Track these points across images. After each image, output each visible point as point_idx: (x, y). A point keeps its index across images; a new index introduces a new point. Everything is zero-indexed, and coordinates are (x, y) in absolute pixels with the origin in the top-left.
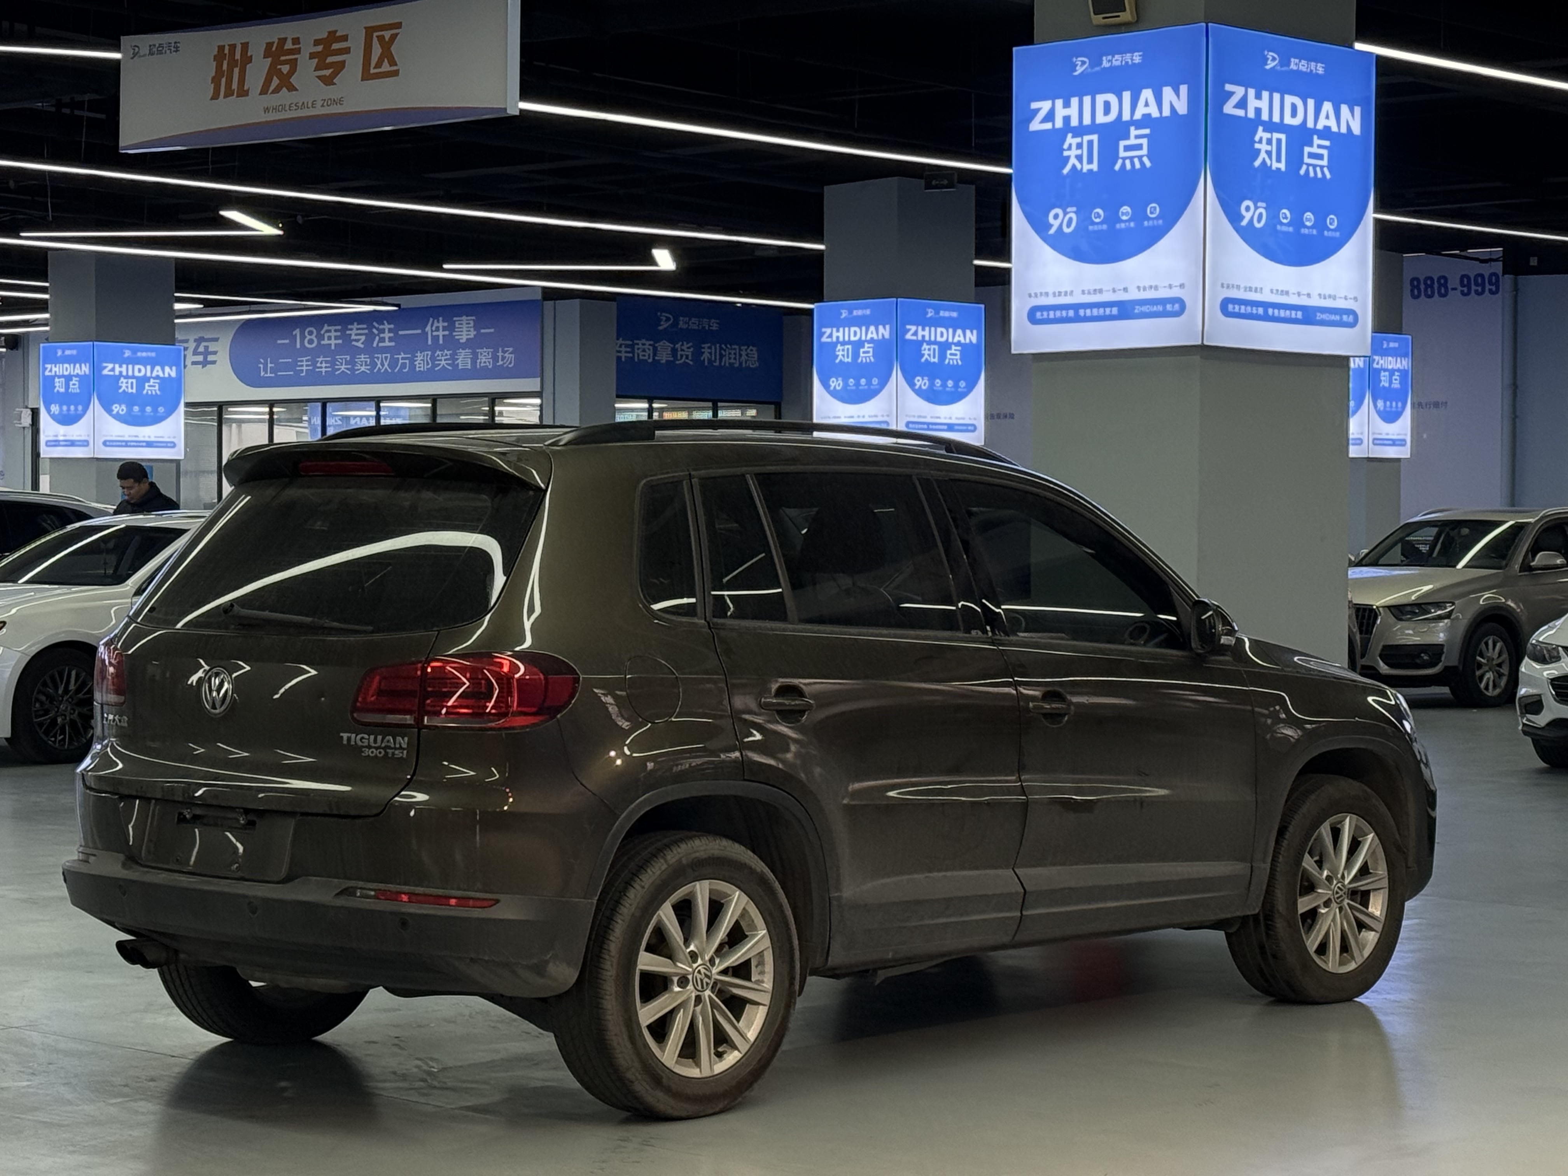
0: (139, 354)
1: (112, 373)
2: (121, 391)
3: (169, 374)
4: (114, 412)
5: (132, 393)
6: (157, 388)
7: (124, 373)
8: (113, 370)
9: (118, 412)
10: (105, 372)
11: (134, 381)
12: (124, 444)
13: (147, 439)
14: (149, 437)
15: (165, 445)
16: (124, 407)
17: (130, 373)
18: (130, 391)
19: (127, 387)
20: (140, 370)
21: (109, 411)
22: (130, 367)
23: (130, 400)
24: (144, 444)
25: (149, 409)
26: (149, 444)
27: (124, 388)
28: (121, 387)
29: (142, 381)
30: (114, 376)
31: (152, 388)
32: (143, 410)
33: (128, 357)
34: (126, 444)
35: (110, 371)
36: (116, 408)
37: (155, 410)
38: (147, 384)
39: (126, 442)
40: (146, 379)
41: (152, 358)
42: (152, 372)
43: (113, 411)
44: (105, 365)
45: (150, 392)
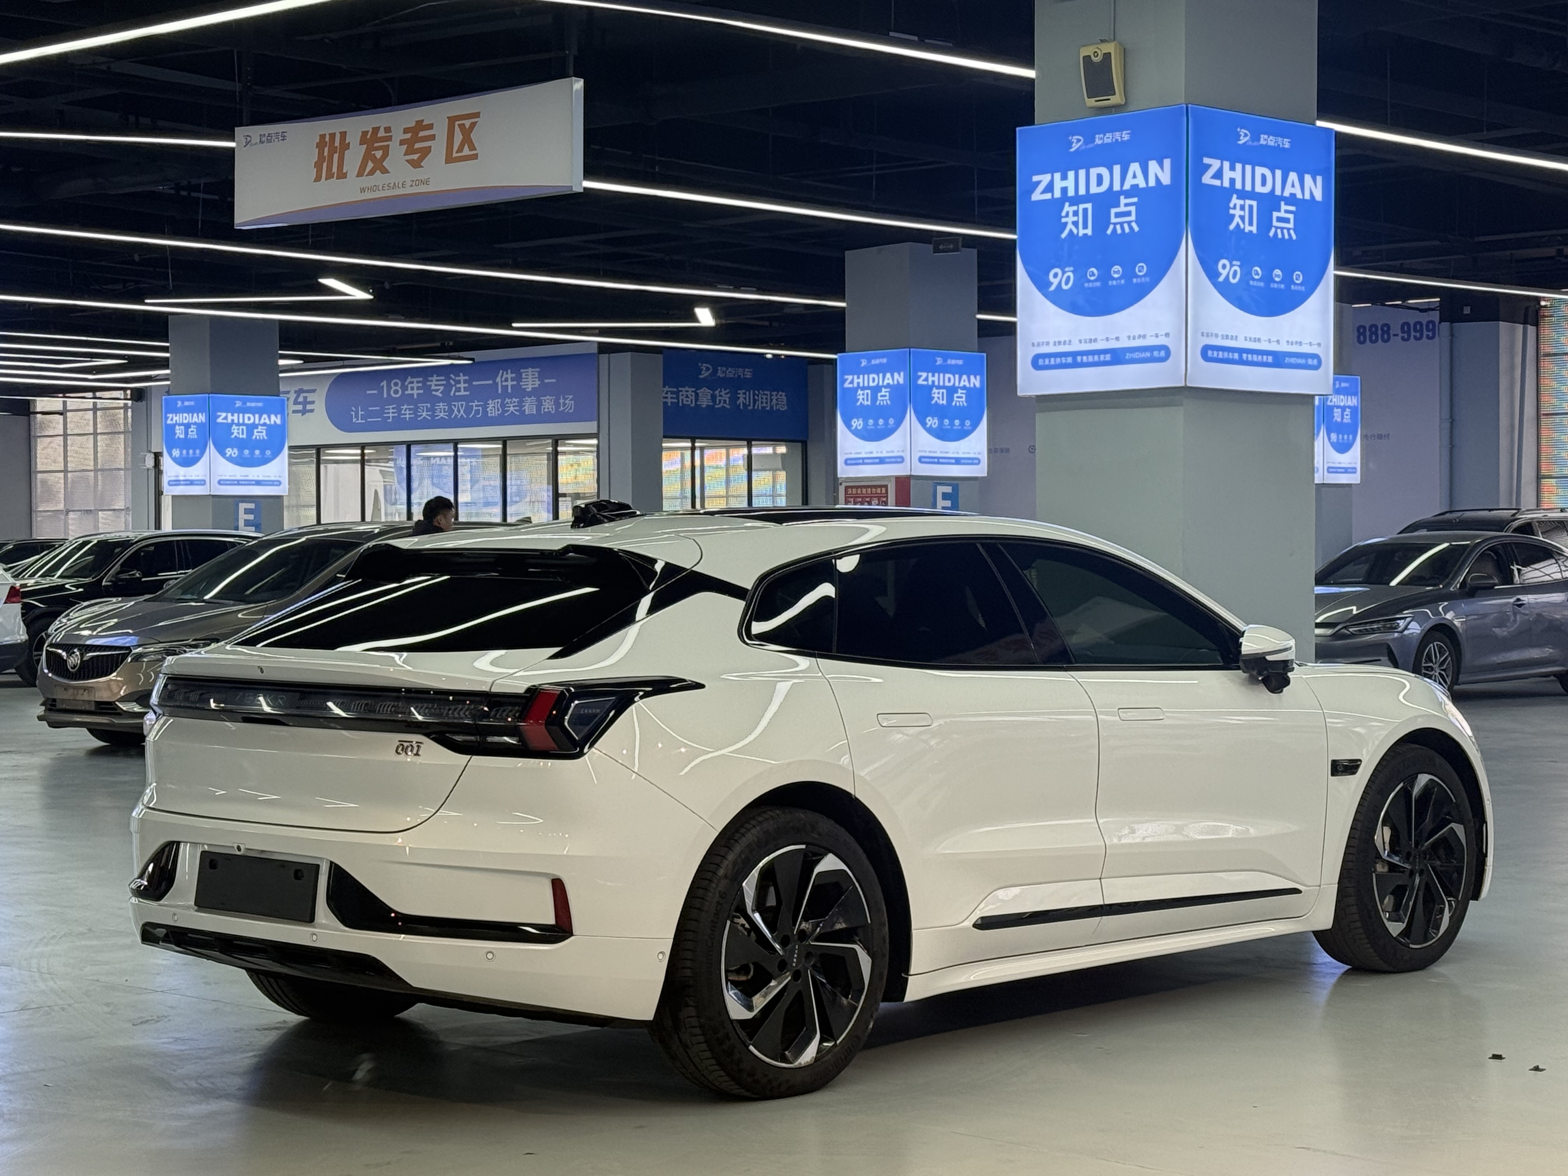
0: (248, 404)
1: (225, 421)
2: (233, 436)
3: (275, 422)
4: (228, 455)
5: (243, 438)
6: (264, 434)
7: (236, 421)
8: (226, 418)
9: (231, 455)
10: (220, 420)
11: (245, 428)
12: (236, 482)
13: (256, 478)
14: (258, 476)
15: (271, 483)
16: (236, 450)
17: (241, 421)
18: (241, 436)
19: (238, 433)
20: (249, 419)
21: (223, 454)
22: (241, 415)
23: (241, 444)
24: (254, 482)
25: (257, 452)
26: (258, 483)
27: (235, 434)
28: (233, 433)
29: (251, 428)
30: (228, 424)
31: (260, 434)
32: (252, 453)
33: (239, 407)
34: (238, 483)
35: (223, 419)
36: (229, 452)
37: (263, 453)
38: (255, 431)
39: (238, 481)
40: (254, 426)
41: (259, 408)
42: (260, 419)
43: (226, 454)
44: (219, 414)
45: (258, 438)
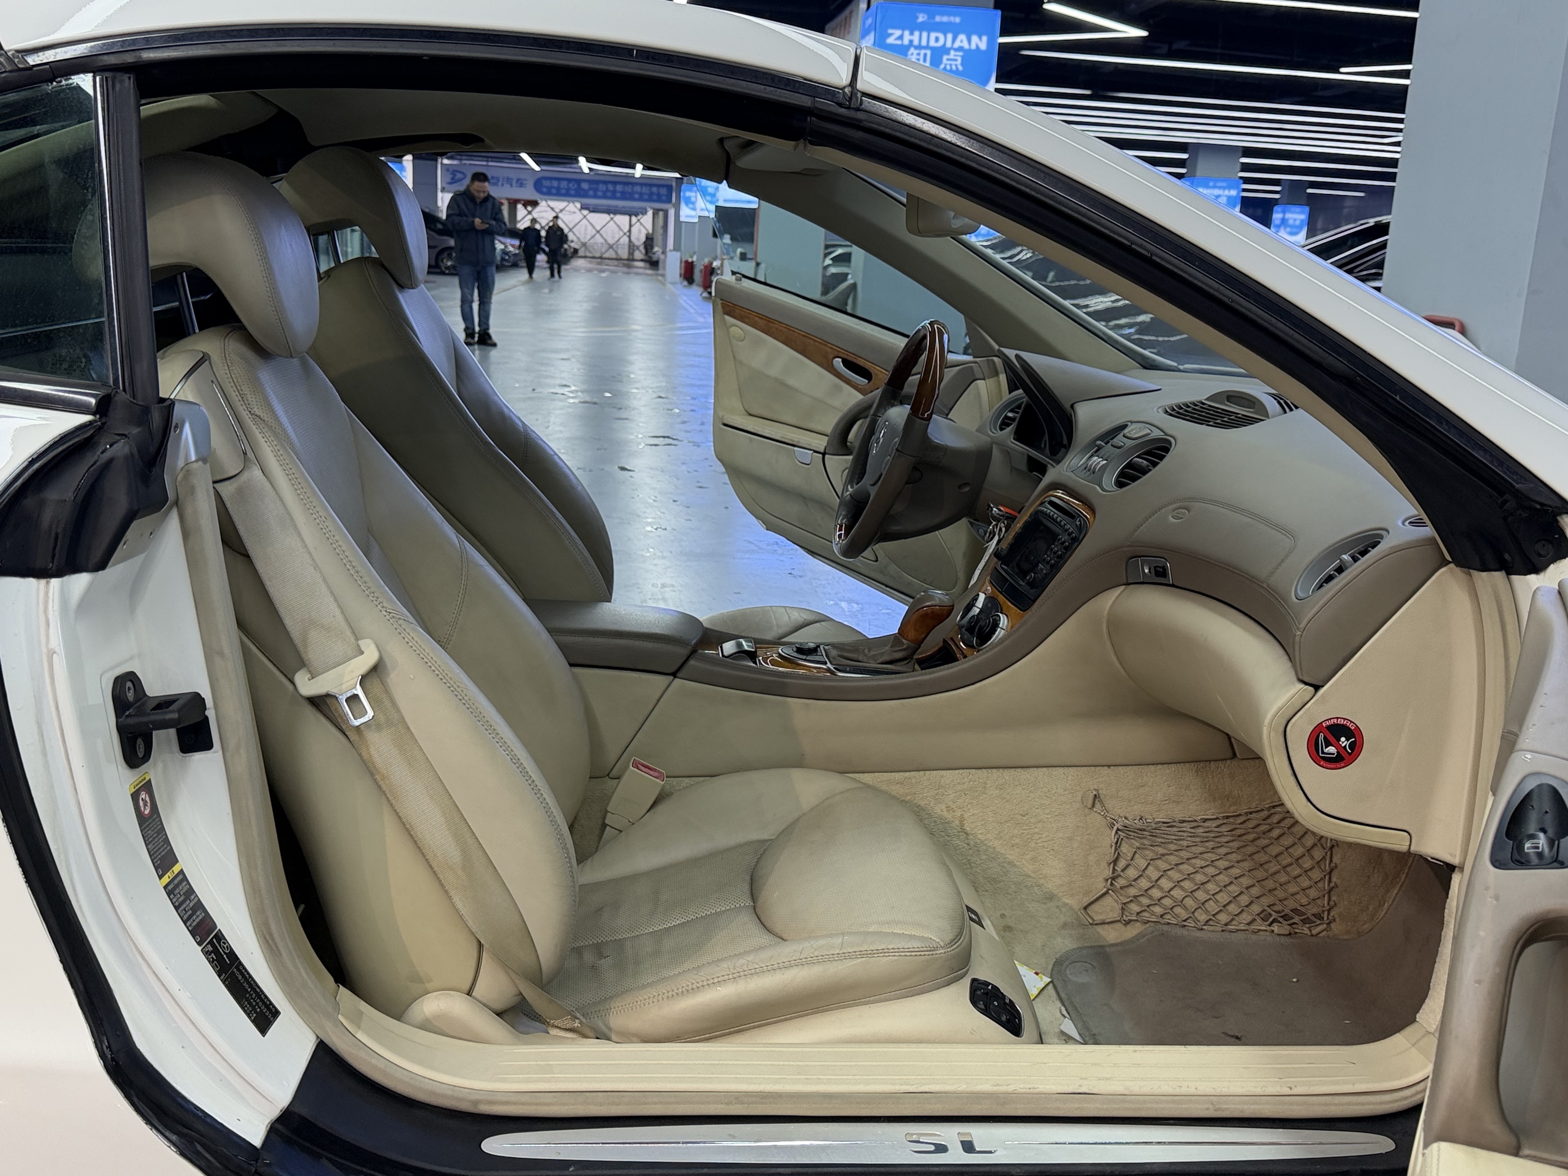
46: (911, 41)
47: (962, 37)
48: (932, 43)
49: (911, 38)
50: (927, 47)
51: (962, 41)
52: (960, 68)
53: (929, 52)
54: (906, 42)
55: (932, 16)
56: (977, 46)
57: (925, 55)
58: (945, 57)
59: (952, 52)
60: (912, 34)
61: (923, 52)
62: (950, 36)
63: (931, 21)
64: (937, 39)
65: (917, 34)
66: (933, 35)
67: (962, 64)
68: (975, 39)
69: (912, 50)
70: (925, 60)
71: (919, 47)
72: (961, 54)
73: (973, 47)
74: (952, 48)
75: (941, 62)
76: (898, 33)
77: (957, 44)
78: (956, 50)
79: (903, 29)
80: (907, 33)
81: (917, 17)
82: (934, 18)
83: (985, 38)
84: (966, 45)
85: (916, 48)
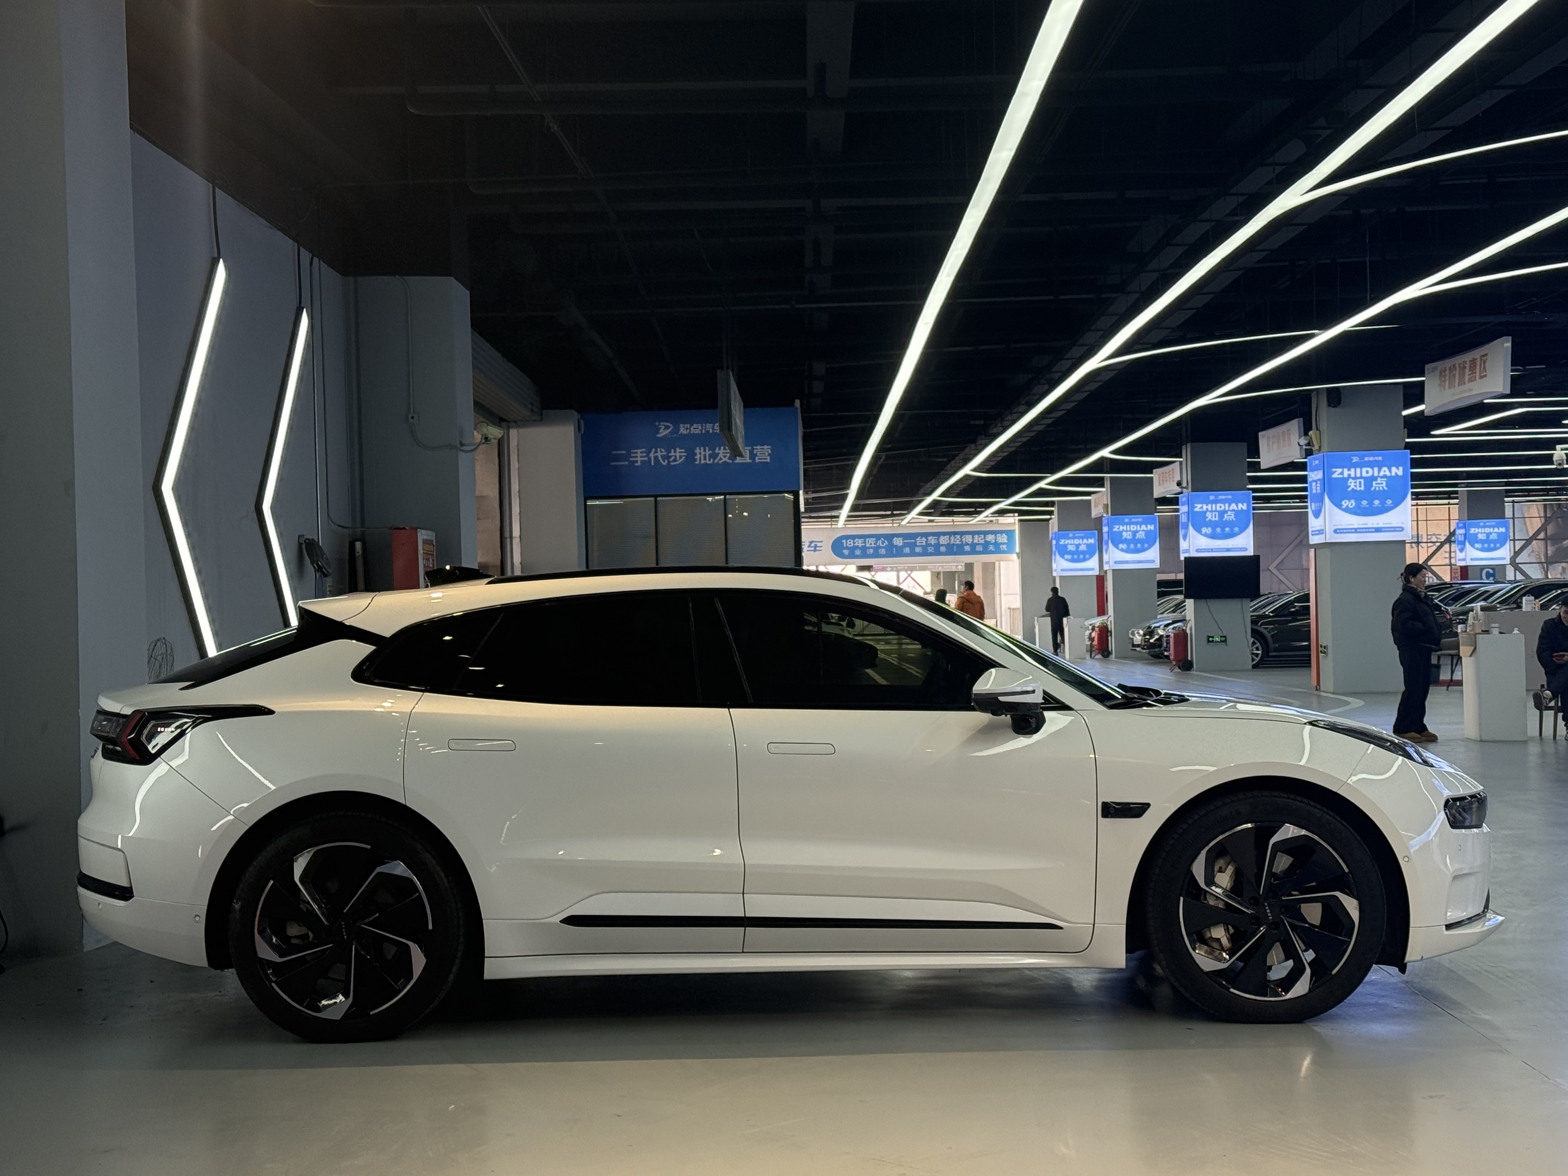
46: (1349, 475)
47: (1385, 469)
48: (1364, 475)
49: (1349, 472)
50: (1361, 477)
51: (1385, 471)
52: (1386, 488)
53: (1362, 481)
54: (1346, 475)
55: (1362, 458)
56: (1396, 473)
57: (1360, 482)
58: (1374, 483)
59: (1379, 479)
60: (1349, 470)
61: (1358, 481)
62: (1376, 469)
63: (1362, 461)
64: (1367, 472)
65: (1353, 470)
66: (1364, 470)
67: (1386, 486)
68: (1394, 469)
69: (1351, 480)
70: (1360, 486)
71: (1355, 478)
72: (1385, 479)
73: (1393, 474)
74: (1379, 476)
75: (1372, 486)
76: (1340, 470)
77: (1382, 474)
78: (1381, 477)
79: (1343, 468)
80: (1346, 470)
81: (1352, 459)
82: (1364, 459)
83: (1401, 468)
84: (1388, 474)
85: (1353, 478)
